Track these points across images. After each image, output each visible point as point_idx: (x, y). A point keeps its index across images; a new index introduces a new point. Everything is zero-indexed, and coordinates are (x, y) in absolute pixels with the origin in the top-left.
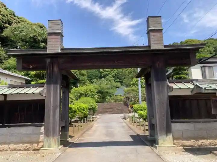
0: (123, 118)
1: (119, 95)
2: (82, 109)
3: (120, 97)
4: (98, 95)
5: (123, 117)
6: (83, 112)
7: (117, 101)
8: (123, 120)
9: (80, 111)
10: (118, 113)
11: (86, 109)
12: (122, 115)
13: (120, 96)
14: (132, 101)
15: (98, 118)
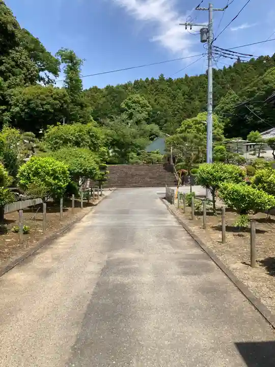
0: (165, 198)
1: (155, 152)
2: (48, 174)
3: (155, 155)
4: (115, 151)
5: (164, 196)
6: (53, 182)
7: (150, 162)
8: (164, 203)
9: (44, 180)
10: (153, 186)
11: (64, 173)
12: (163, 190)
13: (157, 153)
14: (180, 161)
15: (106, 197)
